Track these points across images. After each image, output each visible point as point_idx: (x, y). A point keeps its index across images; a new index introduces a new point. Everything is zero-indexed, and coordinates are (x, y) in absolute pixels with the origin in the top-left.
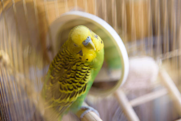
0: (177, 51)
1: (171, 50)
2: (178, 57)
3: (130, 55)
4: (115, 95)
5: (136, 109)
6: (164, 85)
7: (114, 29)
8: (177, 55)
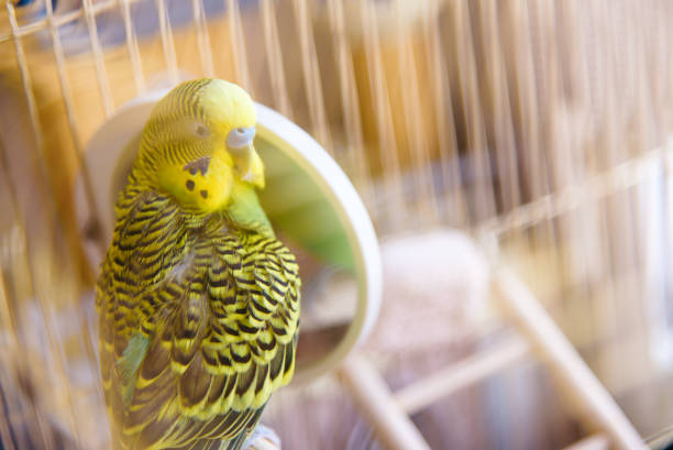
0: (547, 198)
1: (526, 198)
2: (556, 221)
3: (383, 228)
4: (343, 377)
5: (421, 420)
6: (511, 323)
7: (319, 142)
8: (550, 217)
